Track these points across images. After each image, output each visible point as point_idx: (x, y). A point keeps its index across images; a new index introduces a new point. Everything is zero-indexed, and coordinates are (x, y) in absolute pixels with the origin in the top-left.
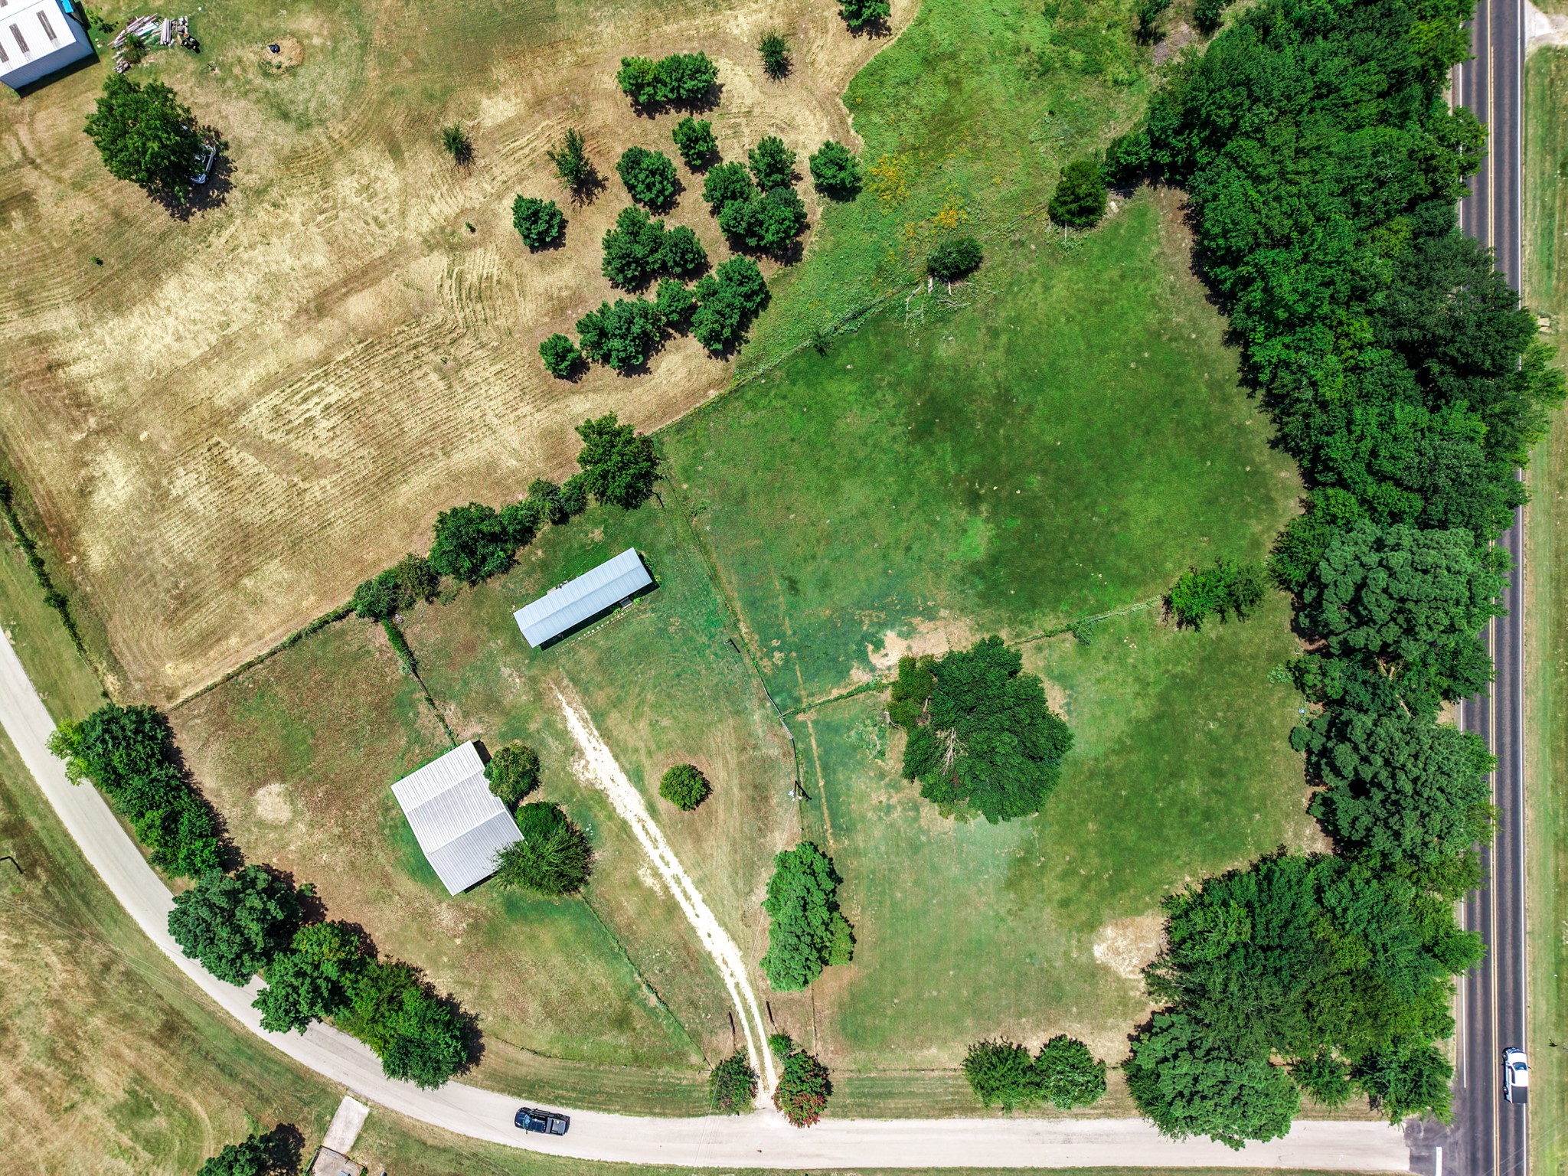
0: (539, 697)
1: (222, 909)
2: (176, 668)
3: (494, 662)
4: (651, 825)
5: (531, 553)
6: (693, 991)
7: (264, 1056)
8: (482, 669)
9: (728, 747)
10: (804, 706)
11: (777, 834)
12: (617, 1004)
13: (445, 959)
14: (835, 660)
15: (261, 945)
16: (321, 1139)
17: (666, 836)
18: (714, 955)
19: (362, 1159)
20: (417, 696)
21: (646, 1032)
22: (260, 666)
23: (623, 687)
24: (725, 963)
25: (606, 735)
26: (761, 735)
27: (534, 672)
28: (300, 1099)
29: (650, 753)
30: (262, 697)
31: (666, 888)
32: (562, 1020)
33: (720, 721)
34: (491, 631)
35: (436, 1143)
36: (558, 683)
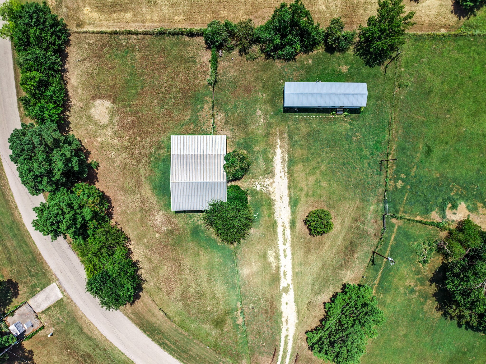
0: (268, 135)
1: (47, 145)
2: (90, 12)
3: (256, 104)
4: (288, 231)
5: (306, 59)
6: (263, 327)
7: (23, 239)
8: (247, 104)
9: (348, 215)
10: (399, 215)
11: (349, 272)
12: (221, 312)
13: (146, 241)
14: (428, 201)
15: (57, 177)
16: (28, 298)
17: (292, 241)
18: (283, 315)
19: (44, 320)
20: (207, 99)
21: (228, 335)
22: (135, 37)
23: (312, 154)
24: (287, 321)
25: (290, 174)
26: (369, 218)
27: (273, 121)
28: (29, 271)
29: (307, 195)
30: (127, 53)
31: (278, 267)
32: (188, 305)
33: (352, 199)
34: (263, 87)
35: (88, 332)
36: (281, 134)
